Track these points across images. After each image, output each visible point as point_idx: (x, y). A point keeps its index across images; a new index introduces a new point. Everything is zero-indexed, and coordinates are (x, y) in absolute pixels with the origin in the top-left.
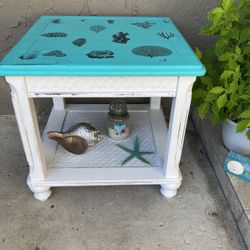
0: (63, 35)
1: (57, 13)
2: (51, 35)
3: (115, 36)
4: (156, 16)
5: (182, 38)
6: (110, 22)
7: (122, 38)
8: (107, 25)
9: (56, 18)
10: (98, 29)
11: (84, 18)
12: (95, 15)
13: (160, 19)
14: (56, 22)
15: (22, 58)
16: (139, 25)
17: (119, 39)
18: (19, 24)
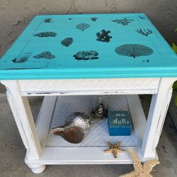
0: (53, 35)
1: (49, 13)
2: (43, 35)
3: (98, 34)
4: (133, 12)
5: (159, 35)
6: (94, 19)
7: (104, 37)
8: (91, 23)
9: (48, 17)
10: (83, 27)
11: (71, 16)
12: (81, 13)
13: (137, 15)
14: (48, 21)
15: (14, 61)
16: (119, 21)
17: (102, 37)
18: (19, 22)
